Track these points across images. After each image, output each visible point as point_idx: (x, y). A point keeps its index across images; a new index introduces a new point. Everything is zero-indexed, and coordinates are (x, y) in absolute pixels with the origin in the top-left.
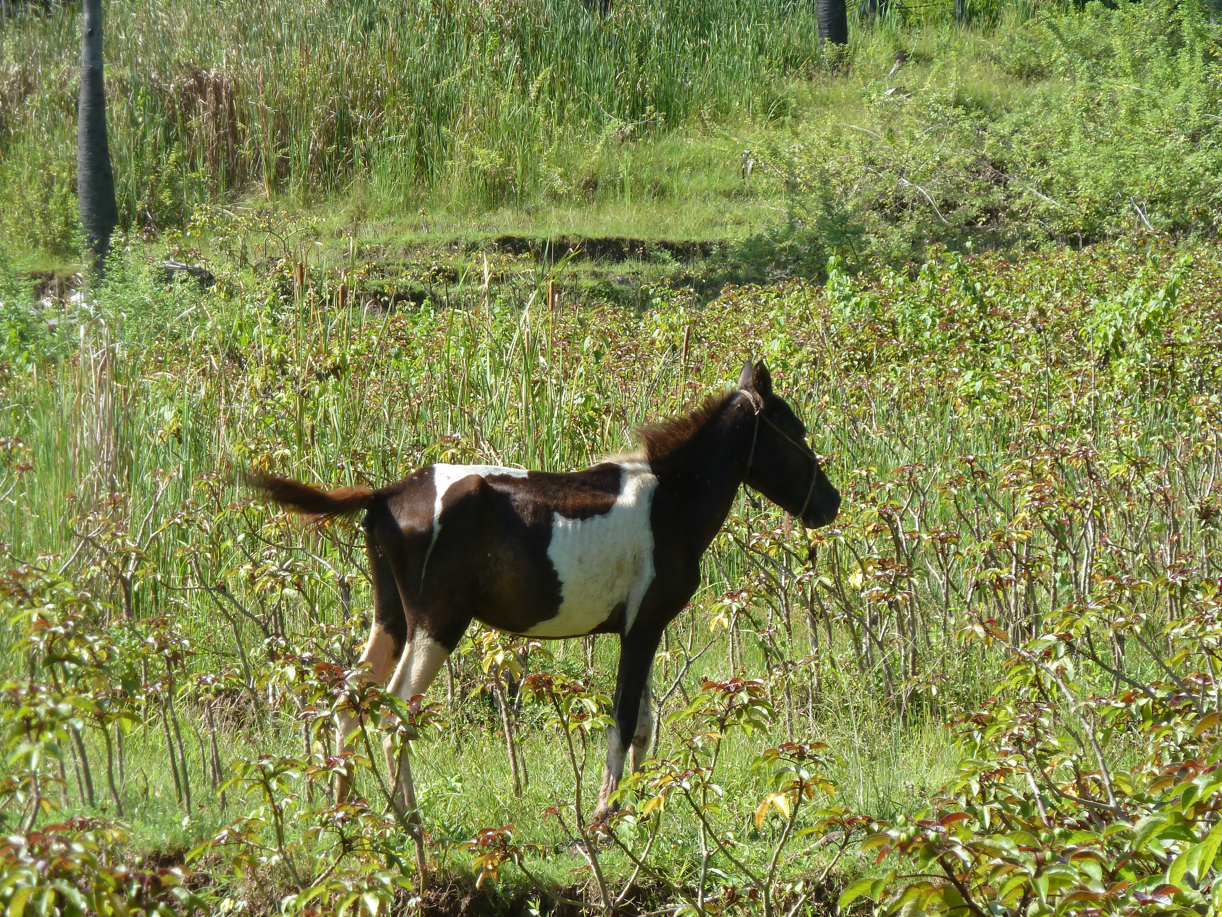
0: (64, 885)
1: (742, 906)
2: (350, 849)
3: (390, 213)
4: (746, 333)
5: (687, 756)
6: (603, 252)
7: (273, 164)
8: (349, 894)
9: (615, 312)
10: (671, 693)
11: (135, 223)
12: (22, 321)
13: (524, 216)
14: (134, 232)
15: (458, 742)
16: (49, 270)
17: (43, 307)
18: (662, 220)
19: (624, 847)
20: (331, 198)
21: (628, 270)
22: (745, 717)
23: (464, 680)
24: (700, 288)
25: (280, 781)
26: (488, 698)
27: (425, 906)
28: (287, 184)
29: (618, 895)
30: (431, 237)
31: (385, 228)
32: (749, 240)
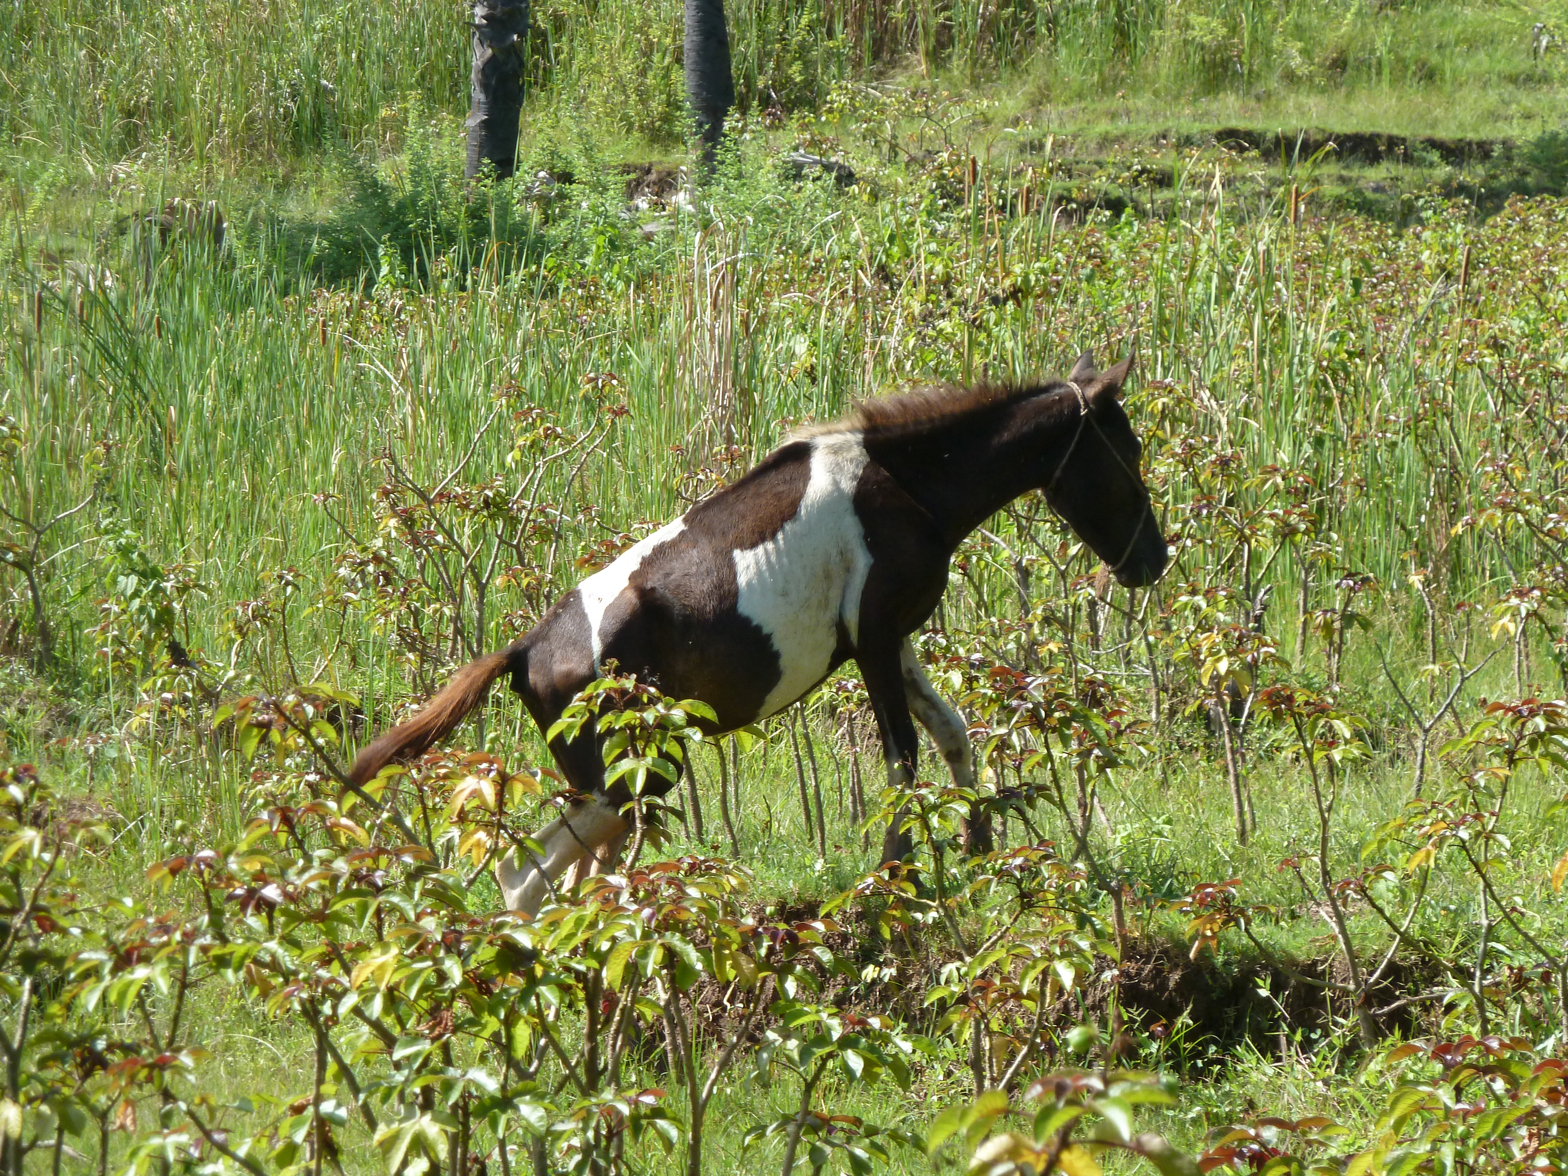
0: (675, 940)
1: (1531, 991)
2: (1030, 905)
3: (1080, 96)
4: (1537, 257)
5: (1465, 797)
6: (1353, 151)
7: (932, 31)
8: (1036, 960)
9: (1368, 228)
10: (1441, 716)
11: (755, 103)
12: (613, 226)
13: (1252, 103)
14: (755, 115)
15: (1164, 773)
16: (646, 163)
17: (637, 209)
18: (1429, 111)
19: (1381, 911)
20: (1005, 76)
21: (1384, 174)
22: (1540, 749)
23: (1174, 695)
24: (1480, 201)
25: (942, 816)
26: (1204, 717)
27: (1123, 981)
28: (950, 56)
29: (1371, 974)
30: (1133, 127)
31: (1073, 116)
32: (1541, 140)
